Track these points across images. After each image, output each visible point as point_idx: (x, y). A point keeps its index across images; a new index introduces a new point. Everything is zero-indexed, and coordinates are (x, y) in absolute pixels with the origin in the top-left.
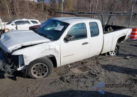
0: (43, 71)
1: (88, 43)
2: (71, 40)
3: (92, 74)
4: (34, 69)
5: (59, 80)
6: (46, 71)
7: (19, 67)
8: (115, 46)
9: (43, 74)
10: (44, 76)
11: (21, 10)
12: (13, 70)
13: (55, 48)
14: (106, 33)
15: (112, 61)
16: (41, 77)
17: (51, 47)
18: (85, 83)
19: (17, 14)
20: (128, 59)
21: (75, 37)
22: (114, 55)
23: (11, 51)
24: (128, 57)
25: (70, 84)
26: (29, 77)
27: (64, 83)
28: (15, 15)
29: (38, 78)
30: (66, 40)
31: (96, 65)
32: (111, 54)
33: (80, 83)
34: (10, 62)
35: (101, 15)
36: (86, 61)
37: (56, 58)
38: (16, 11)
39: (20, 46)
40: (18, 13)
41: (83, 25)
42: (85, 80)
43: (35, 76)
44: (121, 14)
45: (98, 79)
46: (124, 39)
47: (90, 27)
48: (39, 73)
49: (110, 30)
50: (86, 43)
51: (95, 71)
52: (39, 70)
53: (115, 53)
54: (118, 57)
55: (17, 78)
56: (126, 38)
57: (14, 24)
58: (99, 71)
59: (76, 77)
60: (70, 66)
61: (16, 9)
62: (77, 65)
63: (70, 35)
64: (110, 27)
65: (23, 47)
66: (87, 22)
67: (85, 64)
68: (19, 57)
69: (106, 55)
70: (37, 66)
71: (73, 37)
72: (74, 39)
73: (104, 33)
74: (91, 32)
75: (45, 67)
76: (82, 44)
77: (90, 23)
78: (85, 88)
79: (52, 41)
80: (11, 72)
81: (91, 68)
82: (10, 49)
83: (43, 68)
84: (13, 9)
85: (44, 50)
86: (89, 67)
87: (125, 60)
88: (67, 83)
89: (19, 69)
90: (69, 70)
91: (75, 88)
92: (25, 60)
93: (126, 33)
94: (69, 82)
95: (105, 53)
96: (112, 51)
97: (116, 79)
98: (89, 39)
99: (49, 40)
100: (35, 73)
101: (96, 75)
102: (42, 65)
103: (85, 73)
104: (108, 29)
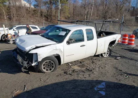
0: (51, 67)
1: (85, 45)
2: (72, 43)
3: (88, 70)
4: (44, 65)
5: (64, 74)
6: (53, 67)
7: (33, 63)
8: (107, 49)
9: (50, 70)
10: (51, 71)
11: (18, 15)
12: (29, 65)
13: (60, 49)
14: (99, 38)
15: (104, 61)
16: (49, 71)
17: (57, 48)
18: (83, 75)
19: (13, 19)
20: (118, 59)
21: (75, 40)
22: (106, 56)
23: (28, 50)
24: (118, 58)
25: (72, 76)
26: (40, 71)
27: (67, 76)
28: (11, 21)
29: (47, 73)
30: (68, 43)
31: (91, 64)
32: (104, 55)
33: (79, 75)
34: (26, 59)
35: (95, 24)
36: (83, 61)
37: (61, 56)
38: (13, 16)
39: (35, 47)
40: (15, 19)
41: (81, 31)
42: (84, 73)
43: (45, 70)
44: (111, 23)
45: (93, 73)
46: (115, 43)
47: (86, 33)
48: (47, 69)
49: (103, 35)
50: (84, 46)
51: (91, 68)
52: (48, 66)
53: (107, 55)
54: (109, 58)
55: (30, 72)
56: (116, 42)
57: (16, 29)
58: (94, 68)
59: (76, 72)
60: (70, 65)
61: (12, 15)
62: (76, 63)
63: (71, 39)
64: (103, 33)
65: (37, 48)
66: (84, 28)
67: (82, 63)
68: (34, 55)
69: (100, 56)
70: (46, 62)
71: (74, 40)
72: (74, 42)
73: (98, 38)
74: (88, 37)
75: (52, 64)
76: (81, 46)
77: (86, 30)
78: (84, 78)
79: (58, 43)
80: (27, 67)
81: (88, 66)
82: (27, 49)
83: (50, 64)
84: (9, 14)
85: (52, 50)
86: (86, 65)
87: (115, 60)
88: (70, 76)
89: (33, 65)
90: (70, 67)
91: (76, 78)
92: (38, 57)
93: (116, 38)
94: (71, 75)
95: (99, 55)
96: (105, 53)
97: (106, 73)
98: (86, 42)
99: (55, 43)
100: (44, 68)
101: (91, 70)
102: (50, 62)
103: (83, 69)
104: (102, 35)
